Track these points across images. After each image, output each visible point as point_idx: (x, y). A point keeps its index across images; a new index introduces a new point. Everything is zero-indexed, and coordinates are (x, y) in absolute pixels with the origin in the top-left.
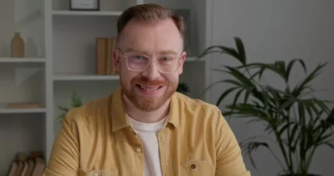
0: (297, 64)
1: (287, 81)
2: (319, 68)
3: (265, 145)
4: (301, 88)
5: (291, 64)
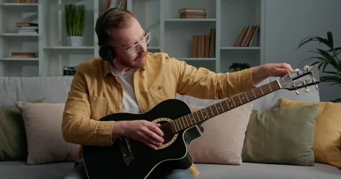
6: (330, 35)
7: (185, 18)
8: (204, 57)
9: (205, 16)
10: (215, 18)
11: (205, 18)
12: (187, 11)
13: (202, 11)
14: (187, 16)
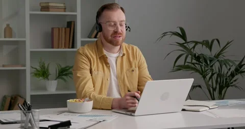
0: (216, 42)
1: (211, 51)
2: (228, 44)
3: (200, 86)
4: (219, 54)
5: (213, 41)
6: (182, 29)
7: (49, 11)
8: (65, 47)
9: (65, 10)
10: (76, 12)
11: (65, 11)
12: (50, 4)
13: (62, 5)
14: (50, 9)
